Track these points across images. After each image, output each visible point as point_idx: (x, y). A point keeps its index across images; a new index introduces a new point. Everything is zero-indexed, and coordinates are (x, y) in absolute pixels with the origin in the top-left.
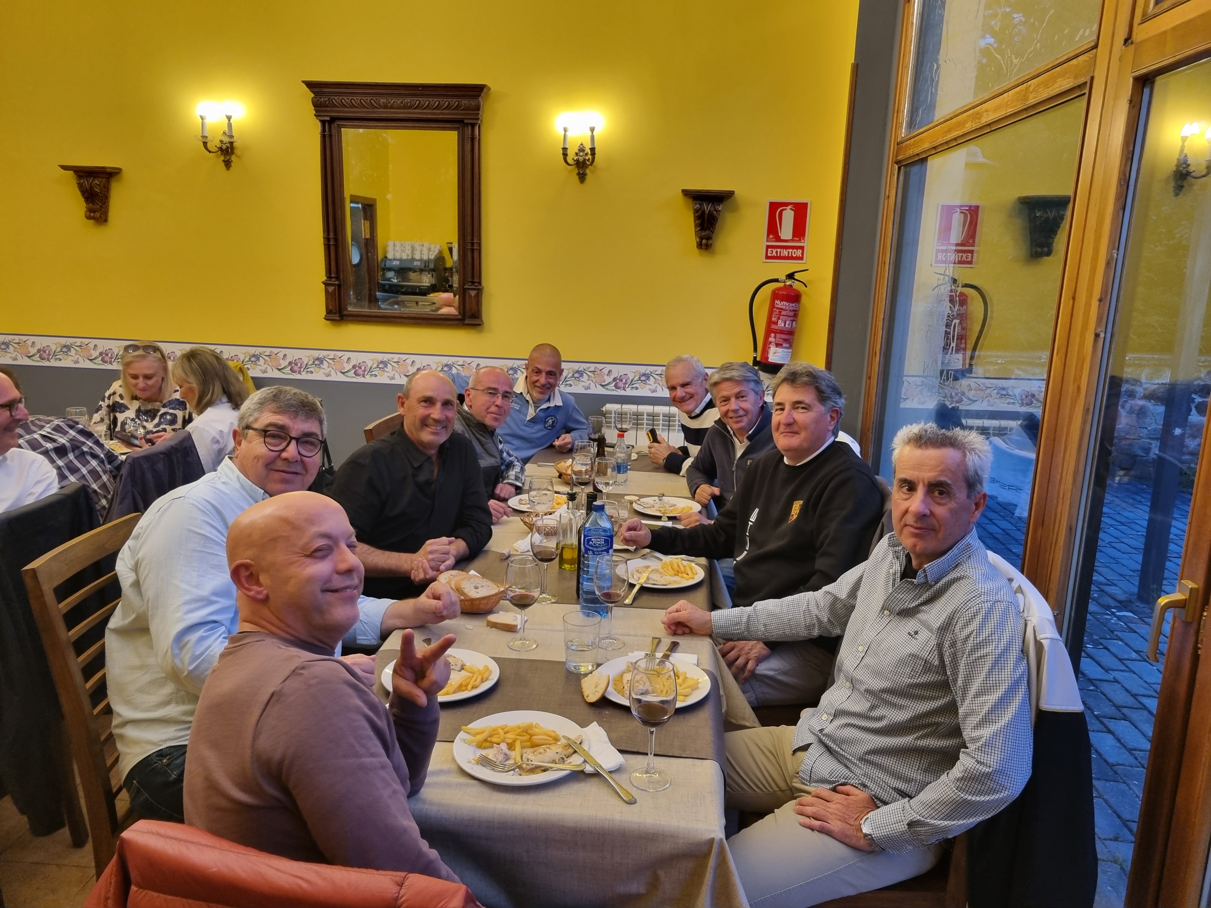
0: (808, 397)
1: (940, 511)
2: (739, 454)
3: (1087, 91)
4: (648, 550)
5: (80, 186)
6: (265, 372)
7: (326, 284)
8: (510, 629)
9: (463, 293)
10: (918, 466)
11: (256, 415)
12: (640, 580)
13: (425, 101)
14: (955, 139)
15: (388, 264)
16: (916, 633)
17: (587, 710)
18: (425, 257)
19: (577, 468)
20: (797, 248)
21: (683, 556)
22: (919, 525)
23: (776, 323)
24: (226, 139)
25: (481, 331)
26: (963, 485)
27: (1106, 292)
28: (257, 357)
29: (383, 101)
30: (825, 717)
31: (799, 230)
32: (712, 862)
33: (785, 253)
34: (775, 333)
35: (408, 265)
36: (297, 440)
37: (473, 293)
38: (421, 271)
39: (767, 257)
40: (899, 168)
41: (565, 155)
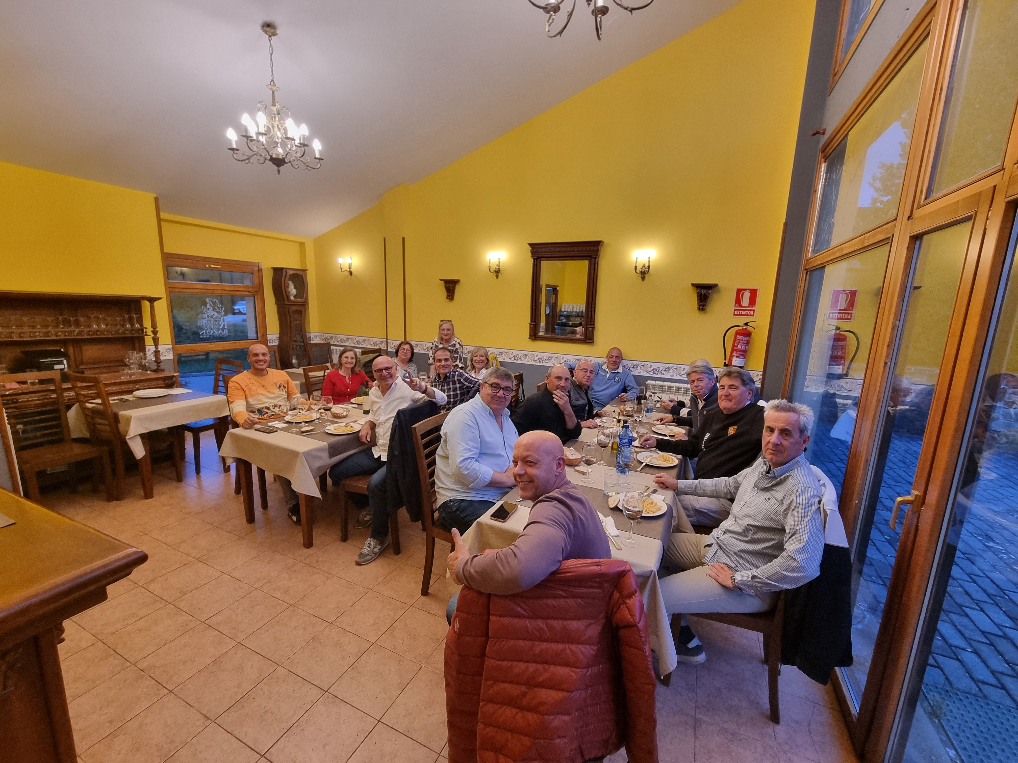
0: (737, 383)
1: (785, 443)
2: (700, 408)
3: (890, 241)
4: (654, 449)
5: (446, 287)
6: (504, 359)
7: (530, 324)
8: (583, 473)
9: (586, 329)
10: (776, 420)
11: (489, 378)
12: (646, 461)
13: (576, 249)
14: (831, 260)
15: (562, 314)
16: (769, 499)
17: (608, 510)
18: (578, 311)
19: (627, 409)
20: (751, 310)
21: (671, 454)
22: (774, 449)
23: (737, 346)
24: (497, 267)
25: (593, 346)
26: (798, 431)
27: (892, 342)
28: (502, 353)
29: (558, 249)
30: (720, 532)
31: (753, 301)
32: (650, 581)
33: (744, 313)
34: (736, 351)
35: (570, 314)
36: (503, 388)
37: (590, 329)
38: (576, 316)
39: (734, 315)
40: (807, 273)
41: (636, 269)
